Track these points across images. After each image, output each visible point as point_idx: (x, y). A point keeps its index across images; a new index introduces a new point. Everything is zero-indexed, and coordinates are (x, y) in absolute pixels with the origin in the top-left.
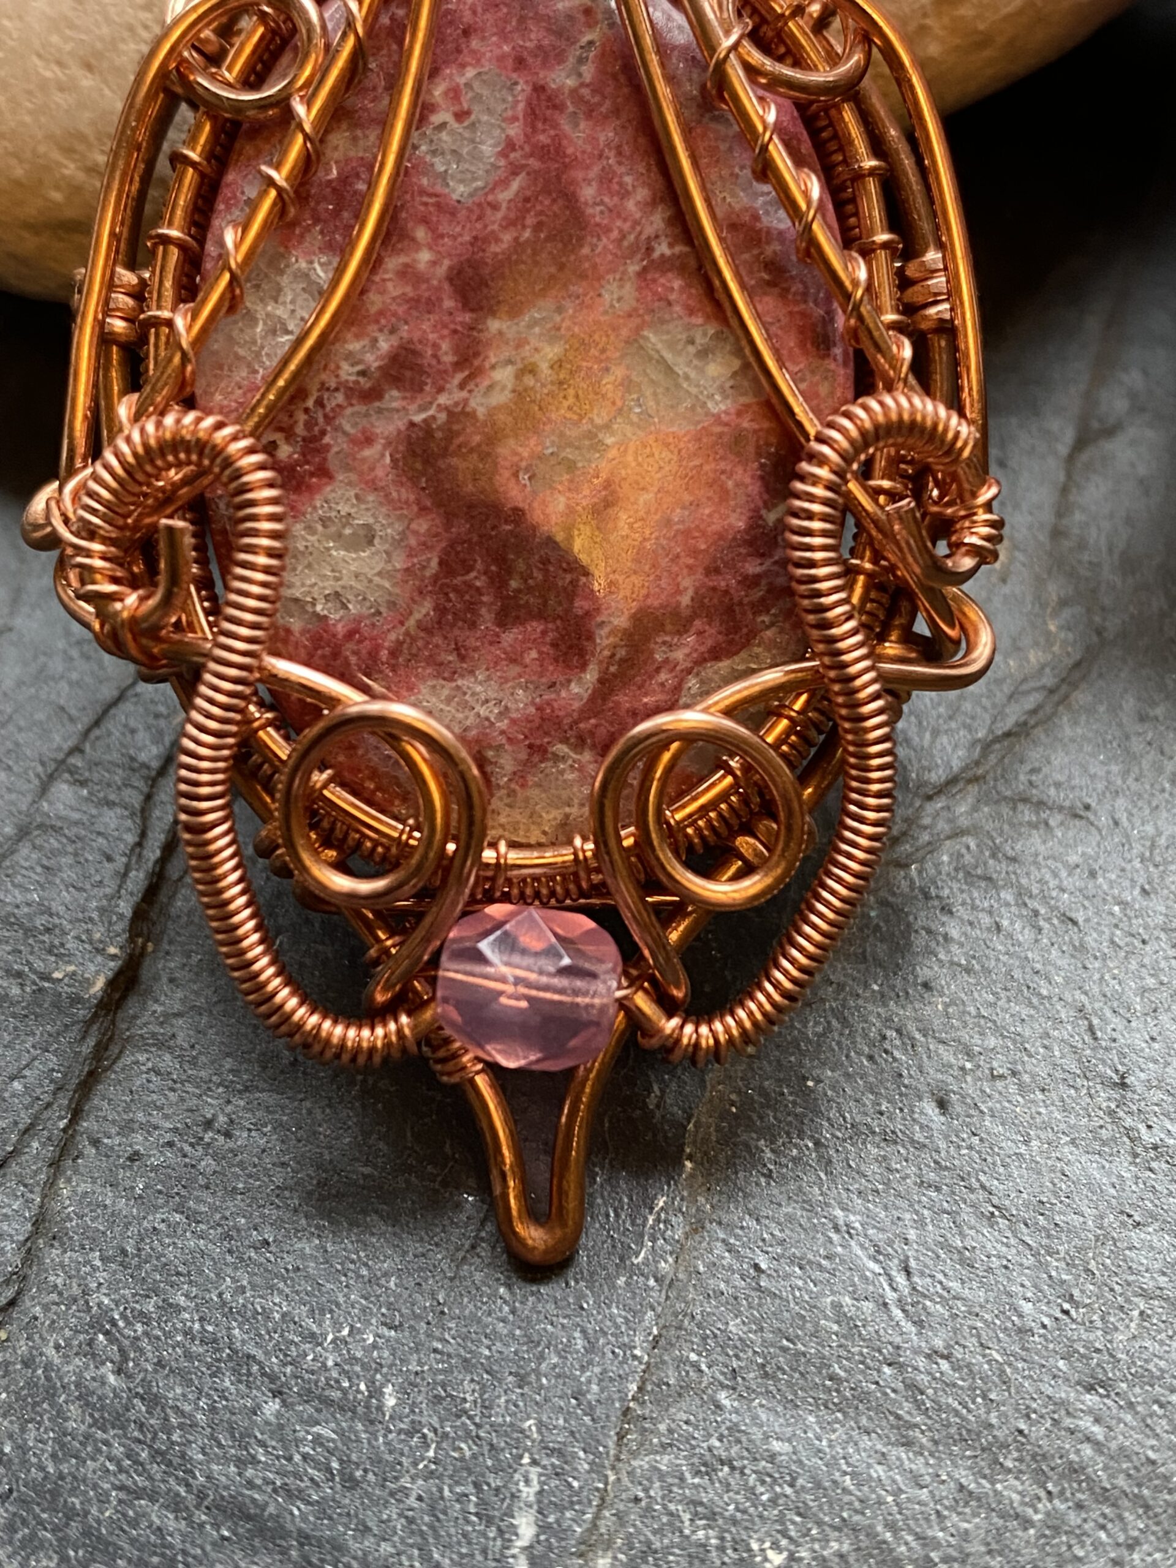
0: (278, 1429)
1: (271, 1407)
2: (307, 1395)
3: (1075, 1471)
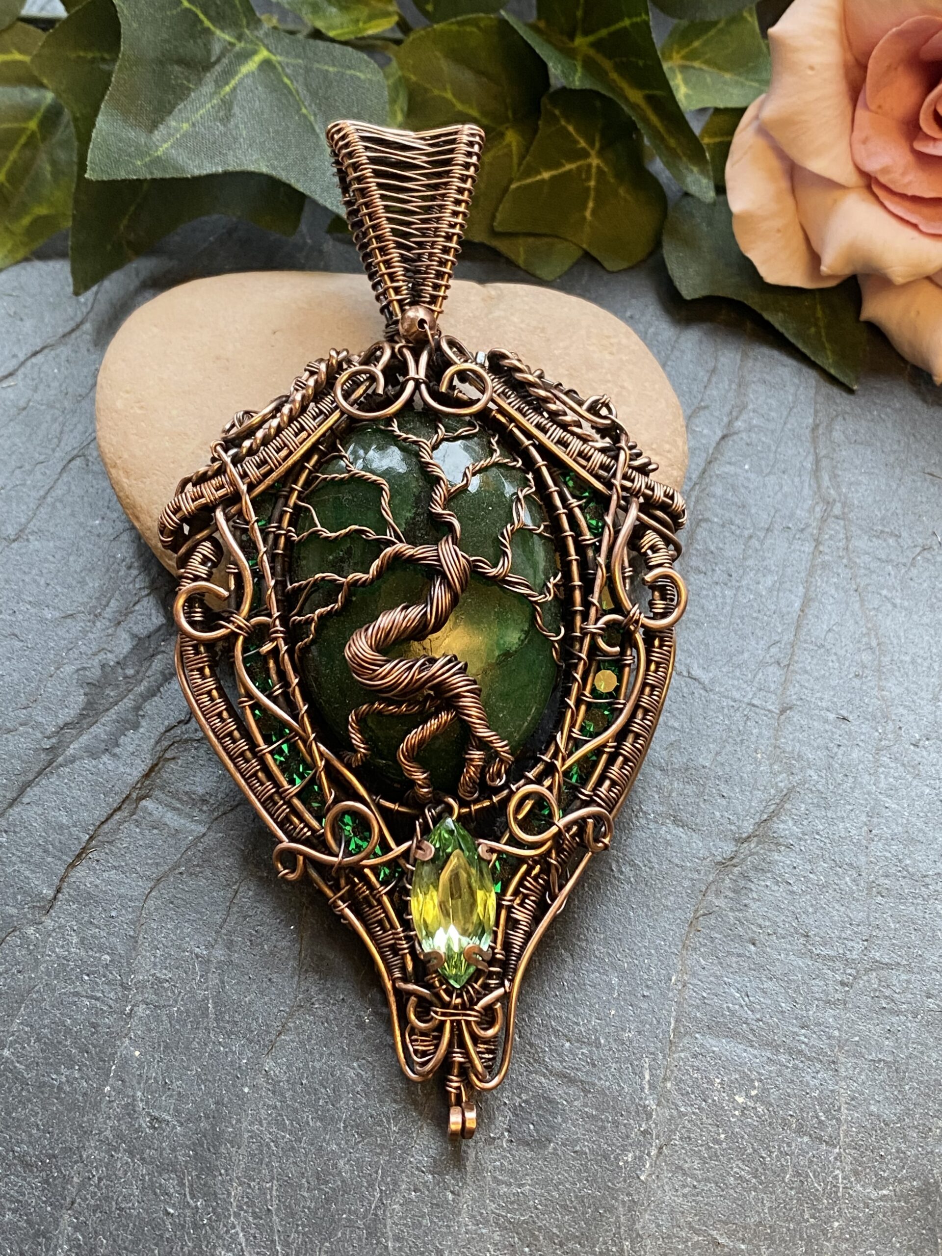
0: (570, 1051)
1: (567, 1044)
2: (578, 1041)
3: (800, 1052)
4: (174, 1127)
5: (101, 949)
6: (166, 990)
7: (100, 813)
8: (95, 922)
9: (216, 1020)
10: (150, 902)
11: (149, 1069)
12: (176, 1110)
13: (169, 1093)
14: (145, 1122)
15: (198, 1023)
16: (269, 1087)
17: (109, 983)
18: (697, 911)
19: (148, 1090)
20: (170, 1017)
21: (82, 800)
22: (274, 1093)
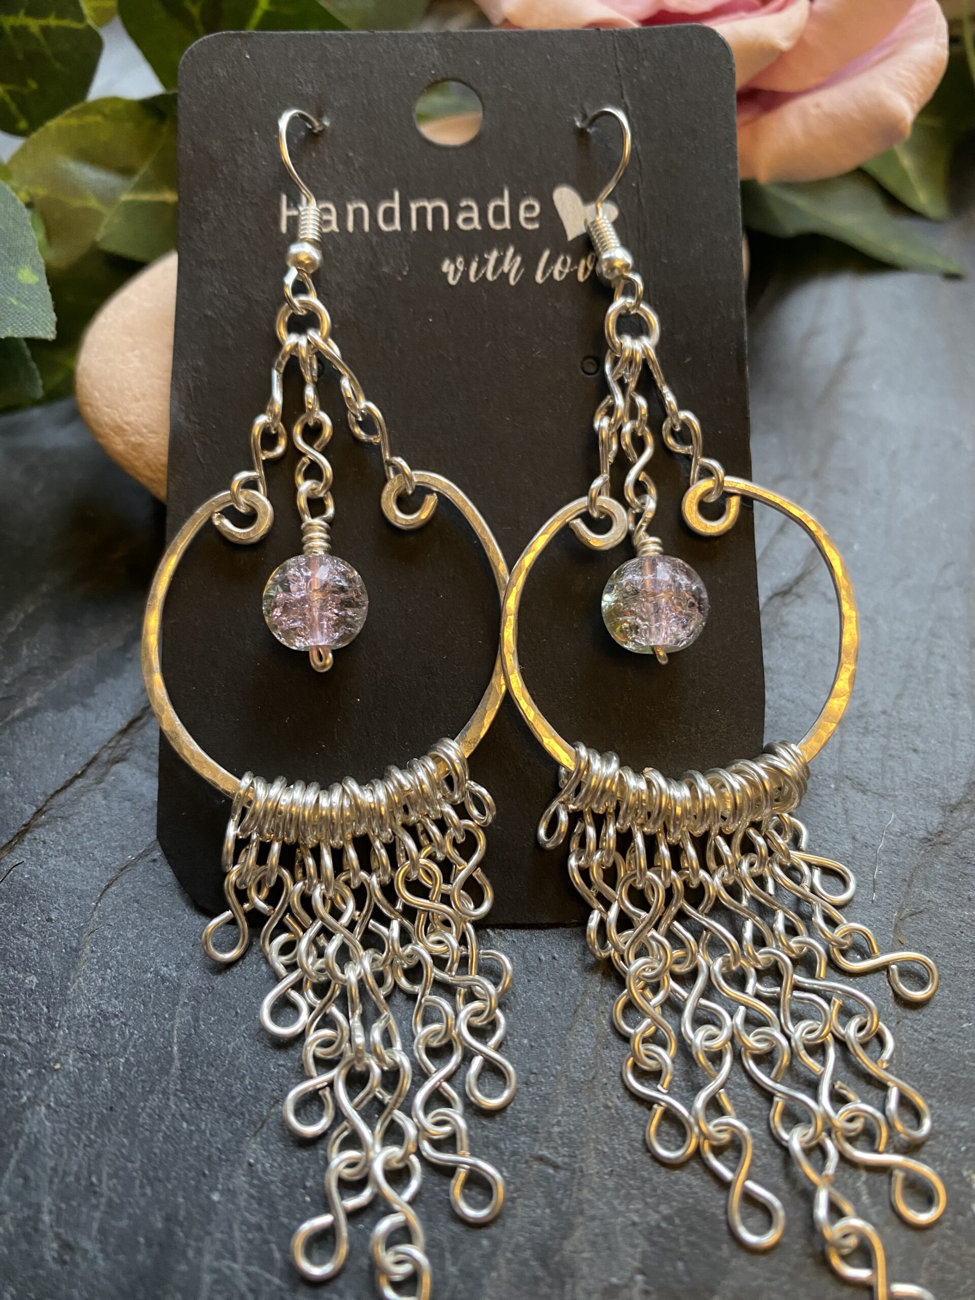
4: (94, 1261)
5: (27, 968)
6: (112, 1029)
7: (55, 779)
8: (27, 927)
9: (183, 1078)
10: (107, 900)
11: (69, 1157)
12: (102, 1231)
13: (94, 1201)
14: (50, 1250)
15: (153, 1084)
16: (252, 1191)
17: (30, 1018)
18: (901, 909)
19: (64, 1196)
20: (113, 1073)
21: (36, 763)
22: (260, 1204)
